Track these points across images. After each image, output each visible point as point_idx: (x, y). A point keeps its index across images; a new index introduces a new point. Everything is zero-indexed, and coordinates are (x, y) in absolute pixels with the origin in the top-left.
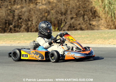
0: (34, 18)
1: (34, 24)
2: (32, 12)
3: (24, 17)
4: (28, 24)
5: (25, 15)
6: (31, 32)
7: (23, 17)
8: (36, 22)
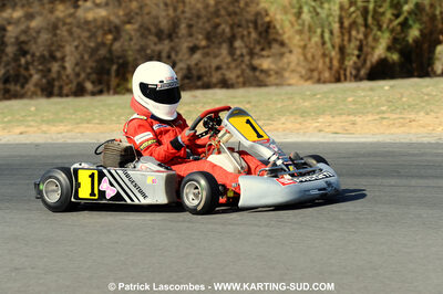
0: (68, 49)
1: (69, 71)
2: (63, 32)
3: (38, 49)
4: (49, 70)
5: (40, 41)
6: (60, 95)
7: (33, 48)
8: (77, 64)
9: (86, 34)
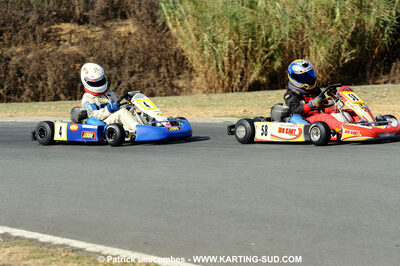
0: (49, 73)
1: (50, 86)
2: (46, 61)
3: (30, 72)
4: (37, 86)
5: (31, 67)
6: (44, 100)
7: (26, 71)
8: (55, 83)
9: (61, 63)
